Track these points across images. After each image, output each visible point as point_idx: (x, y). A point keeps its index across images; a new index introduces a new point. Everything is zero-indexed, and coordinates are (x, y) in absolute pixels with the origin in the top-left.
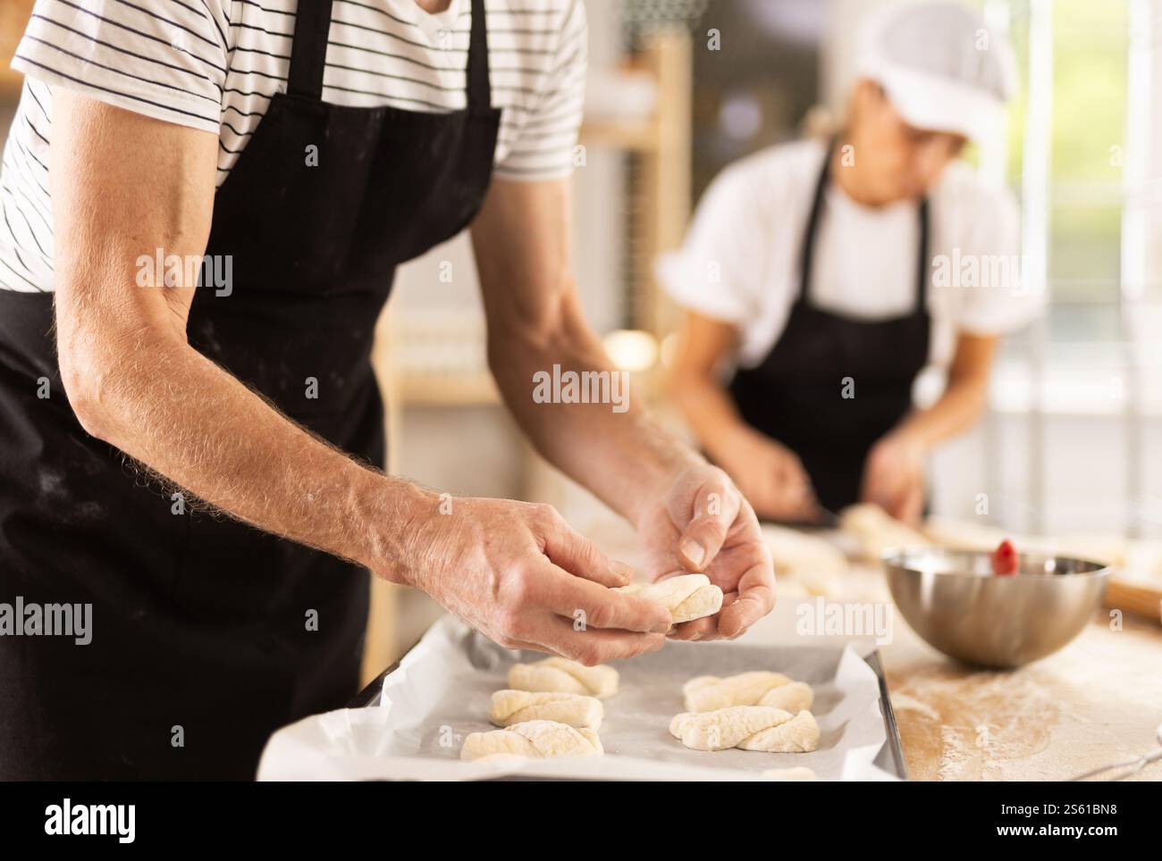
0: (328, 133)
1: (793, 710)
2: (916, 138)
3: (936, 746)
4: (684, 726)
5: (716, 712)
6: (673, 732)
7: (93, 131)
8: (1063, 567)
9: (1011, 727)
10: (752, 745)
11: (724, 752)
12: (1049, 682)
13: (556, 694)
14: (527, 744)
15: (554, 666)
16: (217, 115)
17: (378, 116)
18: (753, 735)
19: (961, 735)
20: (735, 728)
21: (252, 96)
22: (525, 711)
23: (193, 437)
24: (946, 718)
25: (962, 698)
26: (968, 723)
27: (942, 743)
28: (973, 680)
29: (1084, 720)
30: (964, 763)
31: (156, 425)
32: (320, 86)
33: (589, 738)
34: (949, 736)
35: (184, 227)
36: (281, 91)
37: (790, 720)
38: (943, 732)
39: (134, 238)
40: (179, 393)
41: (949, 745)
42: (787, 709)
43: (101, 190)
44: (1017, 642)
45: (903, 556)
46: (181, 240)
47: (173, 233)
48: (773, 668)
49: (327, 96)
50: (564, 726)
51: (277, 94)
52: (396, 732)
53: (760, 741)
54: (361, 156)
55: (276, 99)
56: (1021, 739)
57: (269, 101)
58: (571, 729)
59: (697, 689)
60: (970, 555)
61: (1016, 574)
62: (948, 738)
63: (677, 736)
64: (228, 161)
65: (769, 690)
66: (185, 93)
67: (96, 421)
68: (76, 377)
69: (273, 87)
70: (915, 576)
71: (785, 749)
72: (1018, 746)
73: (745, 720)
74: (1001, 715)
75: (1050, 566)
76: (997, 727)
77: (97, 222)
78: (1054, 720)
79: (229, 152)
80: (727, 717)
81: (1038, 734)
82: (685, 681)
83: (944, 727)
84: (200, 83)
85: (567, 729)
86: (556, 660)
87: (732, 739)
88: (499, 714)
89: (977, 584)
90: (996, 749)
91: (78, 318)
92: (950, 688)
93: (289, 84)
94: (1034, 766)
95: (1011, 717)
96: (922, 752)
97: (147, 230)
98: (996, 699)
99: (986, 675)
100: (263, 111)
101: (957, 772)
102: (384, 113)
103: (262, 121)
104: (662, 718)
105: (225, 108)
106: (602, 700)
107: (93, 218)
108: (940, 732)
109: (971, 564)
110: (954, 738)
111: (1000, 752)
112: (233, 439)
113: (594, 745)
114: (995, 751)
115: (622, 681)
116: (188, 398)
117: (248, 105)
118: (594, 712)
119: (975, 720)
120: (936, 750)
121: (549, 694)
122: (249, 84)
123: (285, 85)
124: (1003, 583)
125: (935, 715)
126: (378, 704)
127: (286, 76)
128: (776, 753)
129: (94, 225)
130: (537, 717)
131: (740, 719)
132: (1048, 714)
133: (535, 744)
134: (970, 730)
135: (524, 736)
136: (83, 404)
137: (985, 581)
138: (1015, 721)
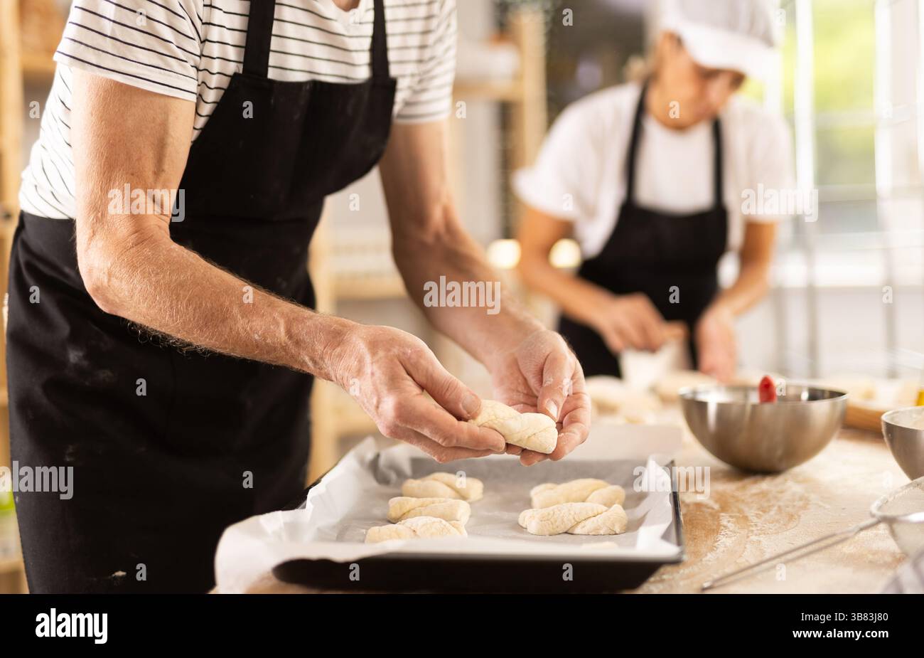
0: (272, 101)
1: (609, 504)
2: (706, 75)
3: (715, 527)
4: (529, 519)
5: (551, 508)
6: (521, 523)
7: (105, 99)
8: (815, 395)
9: (772, 513)
10: (578, 531)
11: (557, 536)
12: (804, 481)
13: (435, 499)
14: (412, 533)
15: (436, 480)
16: (194, 89)
17: (308, 87)
18: (578, 523)
19: (734, 520)
20: (565, 519)
21: (217, 75)
22: (412, 511)
23: (170, 305)
24: (724, 508)
25: (738, 494)
26: (740, 511)
27: (719, 525)
28: (747, 481)
29: (827, 506)
30: (733, 539)
31: (146, 298)
32: (266, 66)
33: (457, 528)
34: (725, 520)
35: (166, 167)
36: (237, 71)
37: (606, 511)
38: (721, 518)
39: (132, 174)
40: (157, 274)
41: (724, 527)
42: (605, 505)
43: (109, 141)
44: (779, 452)
45: (695, 393)
46: (163, 176)
47: (159, 170)
48: (597, 477)
49: (272, 74)
50: (439, 519)
51: (236, 74)
52: (319, 529)
53: (584, 527)
54: (296, 117)
55: (235, 77)
56: (778, 521)
57: (229, 79)
58: (444, 522)
59: (540, 493)
60: (744, 389)
61: (776, 402)
62: (724, 522)
63: (524, 526)
64: (201, 122)
65: (593, 491)
66: (171, 73)
67: (107, 301)
68: (90, 271)
69: (232, 68)
70: (702, 406)
71: (602, 532)
72: (775, 525)
73: (572, 513)
74: (766, 505)
75: (805, 396)
76: (761, 513)
77: (106, 163)
78: (804, 507)
79: (201, 116)
80: (559, 510)
81: (791, 517)
82: (532, 488)
83: (722, 514)
84: (182, 66)
85: (441, 521)
86: (437, 475)
87: (563, 526)
88: (393, 513)
89: (748, 409)
90: (759, 528)
91: (92, 230)
92: (730, 488)
93: (244, 66)
94: (785, 538)
95: (773, 506)
96: (704, 532)
97: (141, 169)
98: (764, 494)
99: (758, 477)
100: (225, 86)
101: (728, 544)
102: (312, 85)
103: (224, 94)
104: (513, 515)
105: (200, 83)
106: (470, 503)
107: (104, 160)
108: (719, 518)
109: (746, 397)
110: (729, 522)
111: (761, 530)
112: (198, 302)
113: (460, 532)
114: (758, 530)
115: (485, 490)
116: (164, 277)
117: (214, 81)
118: (463, 510)
119: (746, 509)
120: (714, 530)
121: (430, 499)
122: (216, 66)
123: (241, 66)
124: (768, 408)
125: (716, 507)
126: (304, 507)
127: (242, 60)
128: (595, 536)
129: (104, 165)
130: (421, 514)
131: (567, 513)
132: (801, 503)
133: (418, 533)
134: (741, 516)
135: (410, 528)
136: (97, 289)
137: (754, 407)
138: (776, 508)
